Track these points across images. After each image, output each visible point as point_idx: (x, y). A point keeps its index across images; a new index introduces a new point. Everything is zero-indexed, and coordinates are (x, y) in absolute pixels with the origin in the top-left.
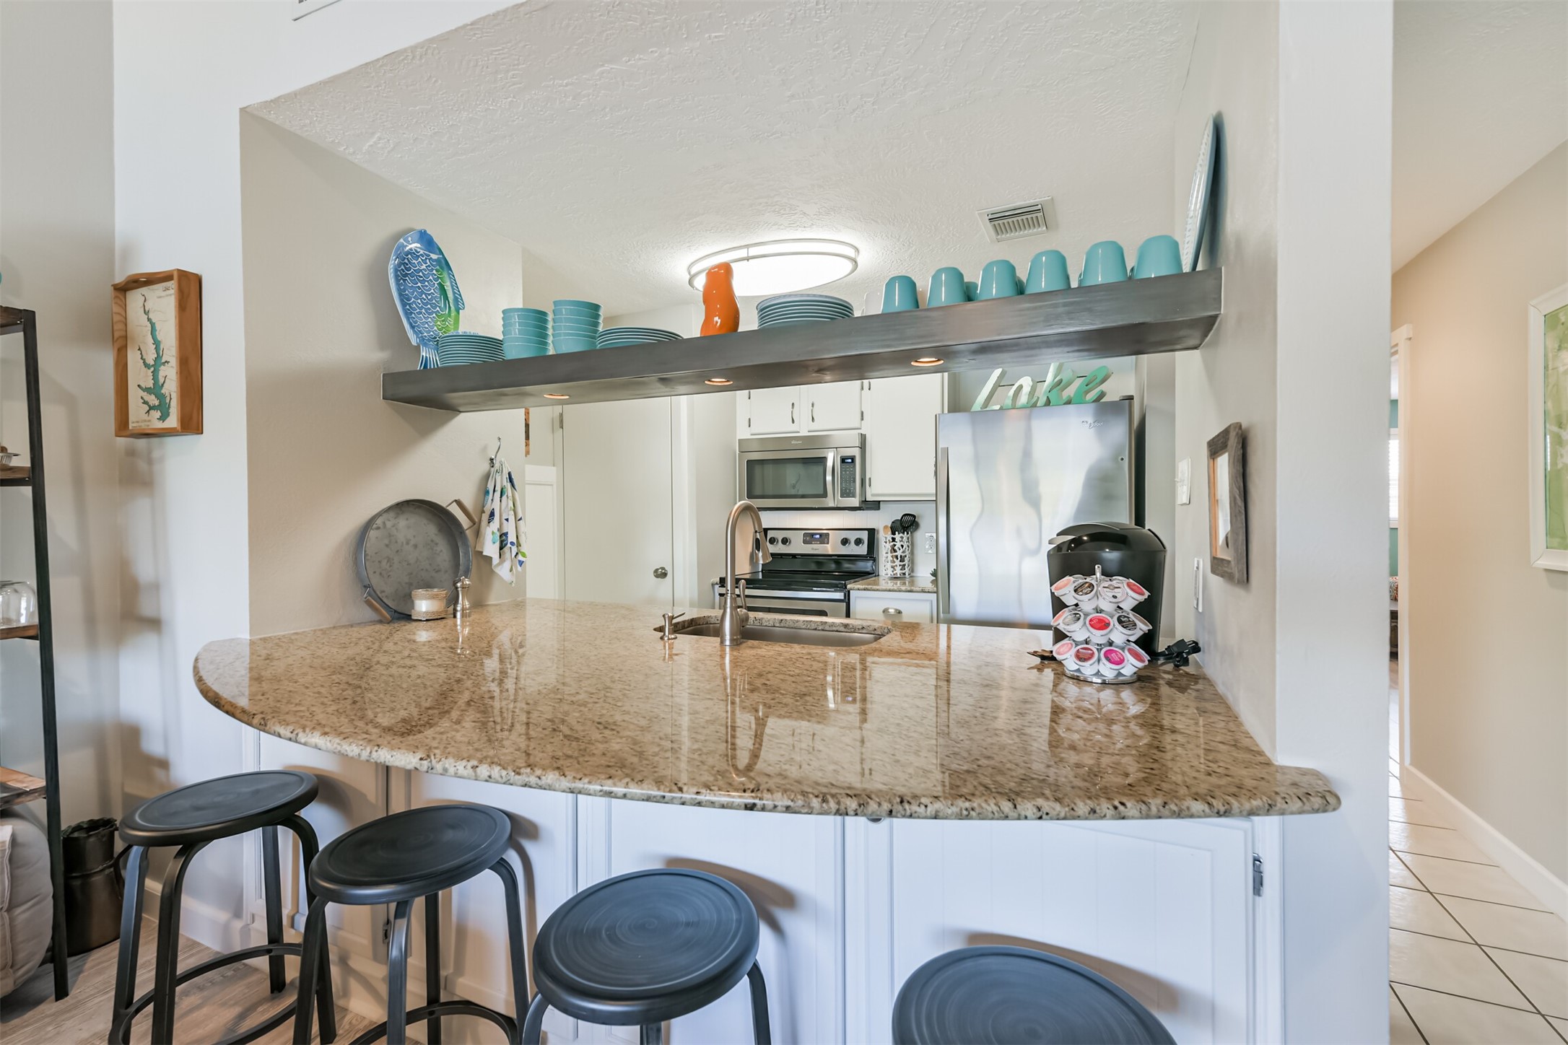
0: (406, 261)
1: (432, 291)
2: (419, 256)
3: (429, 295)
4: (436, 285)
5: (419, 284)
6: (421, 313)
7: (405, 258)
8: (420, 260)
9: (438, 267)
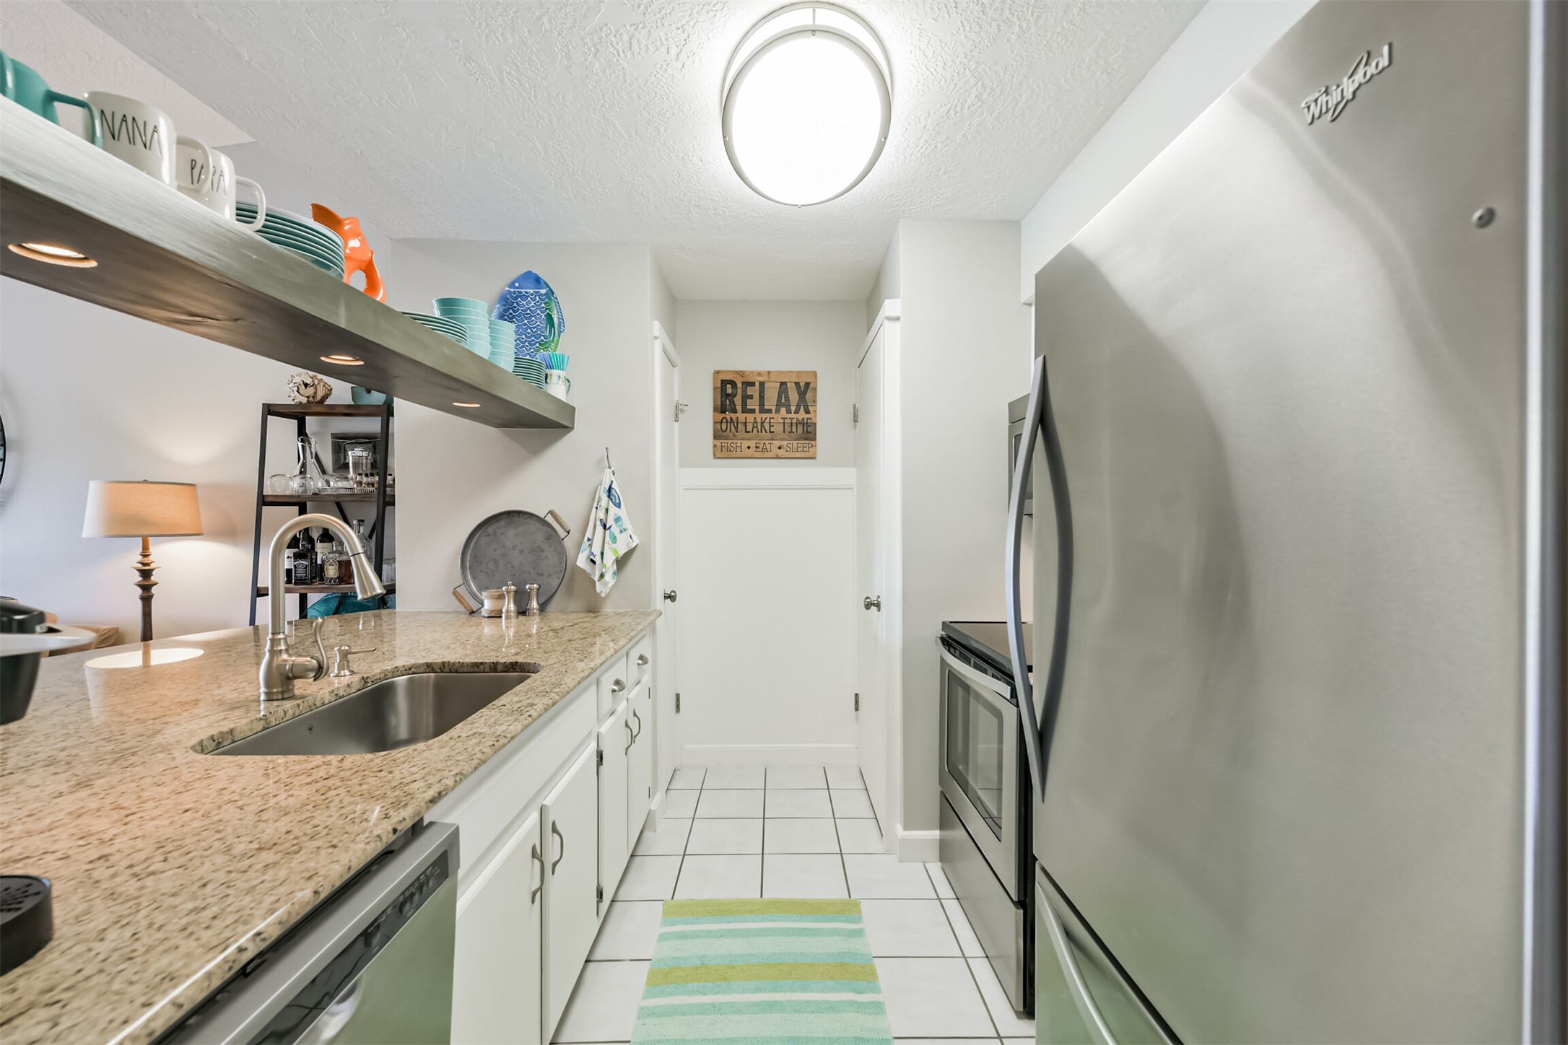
0: (515, 305)
1: (538, 323)
2: (529, 296)
3: (534, 328)
4: (543, 317)
5: (526, 321)
6: (523, 346)
7: (514, 303)
8: (529, 299)
9: (547, 300)
